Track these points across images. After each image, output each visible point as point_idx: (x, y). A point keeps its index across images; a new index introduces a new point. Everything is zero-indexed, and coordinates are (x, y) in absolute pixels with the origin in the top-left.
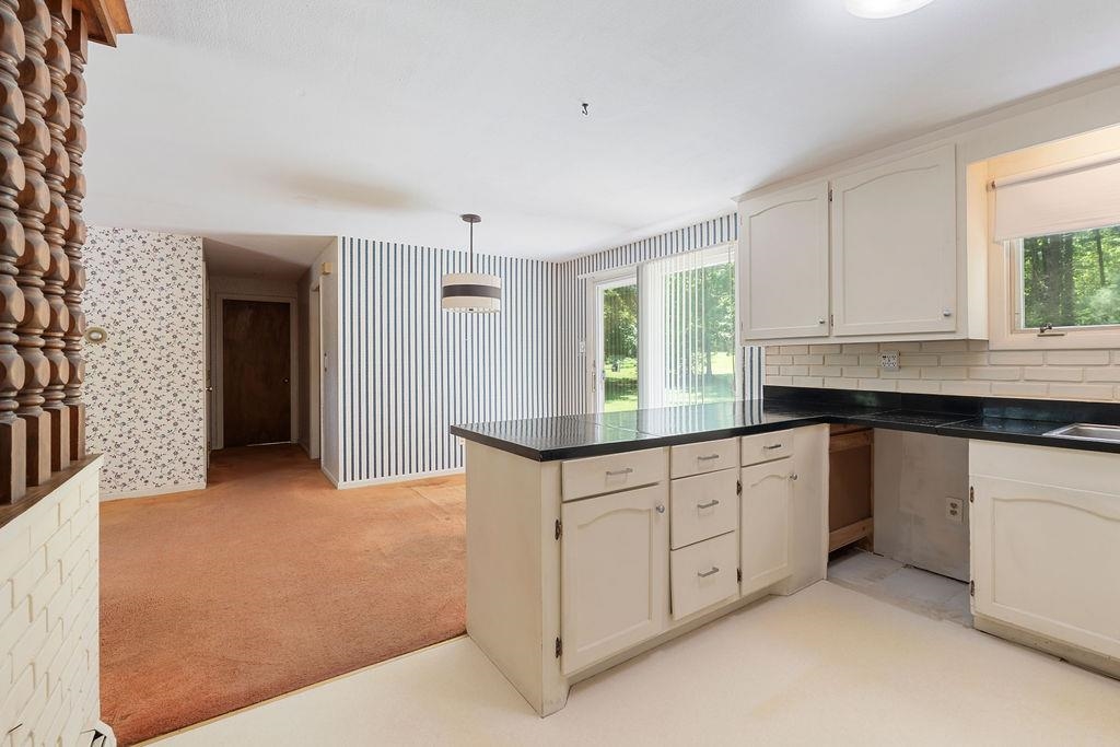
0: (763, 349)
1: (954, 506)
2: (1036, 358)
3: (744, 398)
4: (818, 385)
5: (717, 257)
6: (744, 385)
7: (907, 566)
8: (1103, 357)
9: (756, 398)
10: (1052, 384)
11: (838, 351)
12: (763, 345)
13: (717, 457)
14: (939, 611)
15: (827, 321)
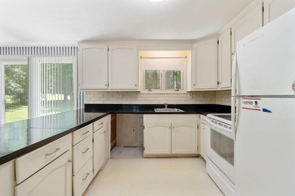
0: (84, 92)
1: (134, 130)
2: (148, 96)
3: (77, 108)
4: (102, 103)
5: (66, 60)
6: (77, 104)
7: (124, 147)
8: (157, 96)
9: (82, 108)
10: (151, 101)
11: (107, 93)
12: (84, 91)
13: (89, 132)
14: (135, 157)
15: (107, 85)
